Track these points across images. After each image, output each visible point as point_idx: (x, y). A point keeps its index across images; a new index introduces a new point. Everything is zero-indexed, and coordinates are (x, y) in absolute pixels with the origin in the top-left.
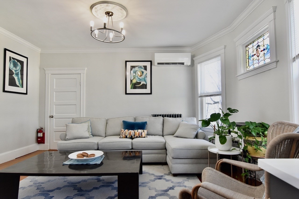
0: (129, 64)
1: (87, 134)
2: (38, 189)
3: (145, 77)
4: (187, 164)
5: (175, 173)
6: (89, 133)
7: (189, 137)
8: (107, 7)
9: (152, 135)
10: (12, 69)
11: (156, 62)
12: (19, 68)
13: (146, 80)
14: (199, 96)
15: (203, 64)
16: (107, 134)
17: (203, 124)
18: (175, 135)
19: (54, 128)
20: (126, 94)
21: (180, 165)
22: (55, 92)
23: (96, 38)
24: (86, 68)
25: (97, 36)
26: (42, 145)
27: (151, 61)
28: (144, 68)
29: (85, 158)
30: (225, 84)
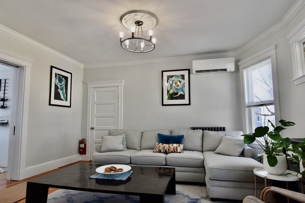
0: (166, 74)
1: (121, 147)
2: (67, 201)
3: (183, 87)
4: (228, 187)
5: (213, 198)
6: (124, 145)
7: (232, 155)
8: (135, 16)
9: (190, 150)
10: (58, 84)
11: (194, 70)
12: (63, 83)
13: (184, 90)
14: (247, 106)
15: (249, 69)
16: (142, 147)
17: (246, 140)
18: (216, 151)
19: (95, 139)
20: (163, 105)
21: (219, 188)
22: (95, 105)
23: (127, 49)
24: (124, 81)
25: (127, 47)
26: (83, 156)
27: (189, 70)
28: (181, 77)
29: (112, 173)
30: (279, 91)
